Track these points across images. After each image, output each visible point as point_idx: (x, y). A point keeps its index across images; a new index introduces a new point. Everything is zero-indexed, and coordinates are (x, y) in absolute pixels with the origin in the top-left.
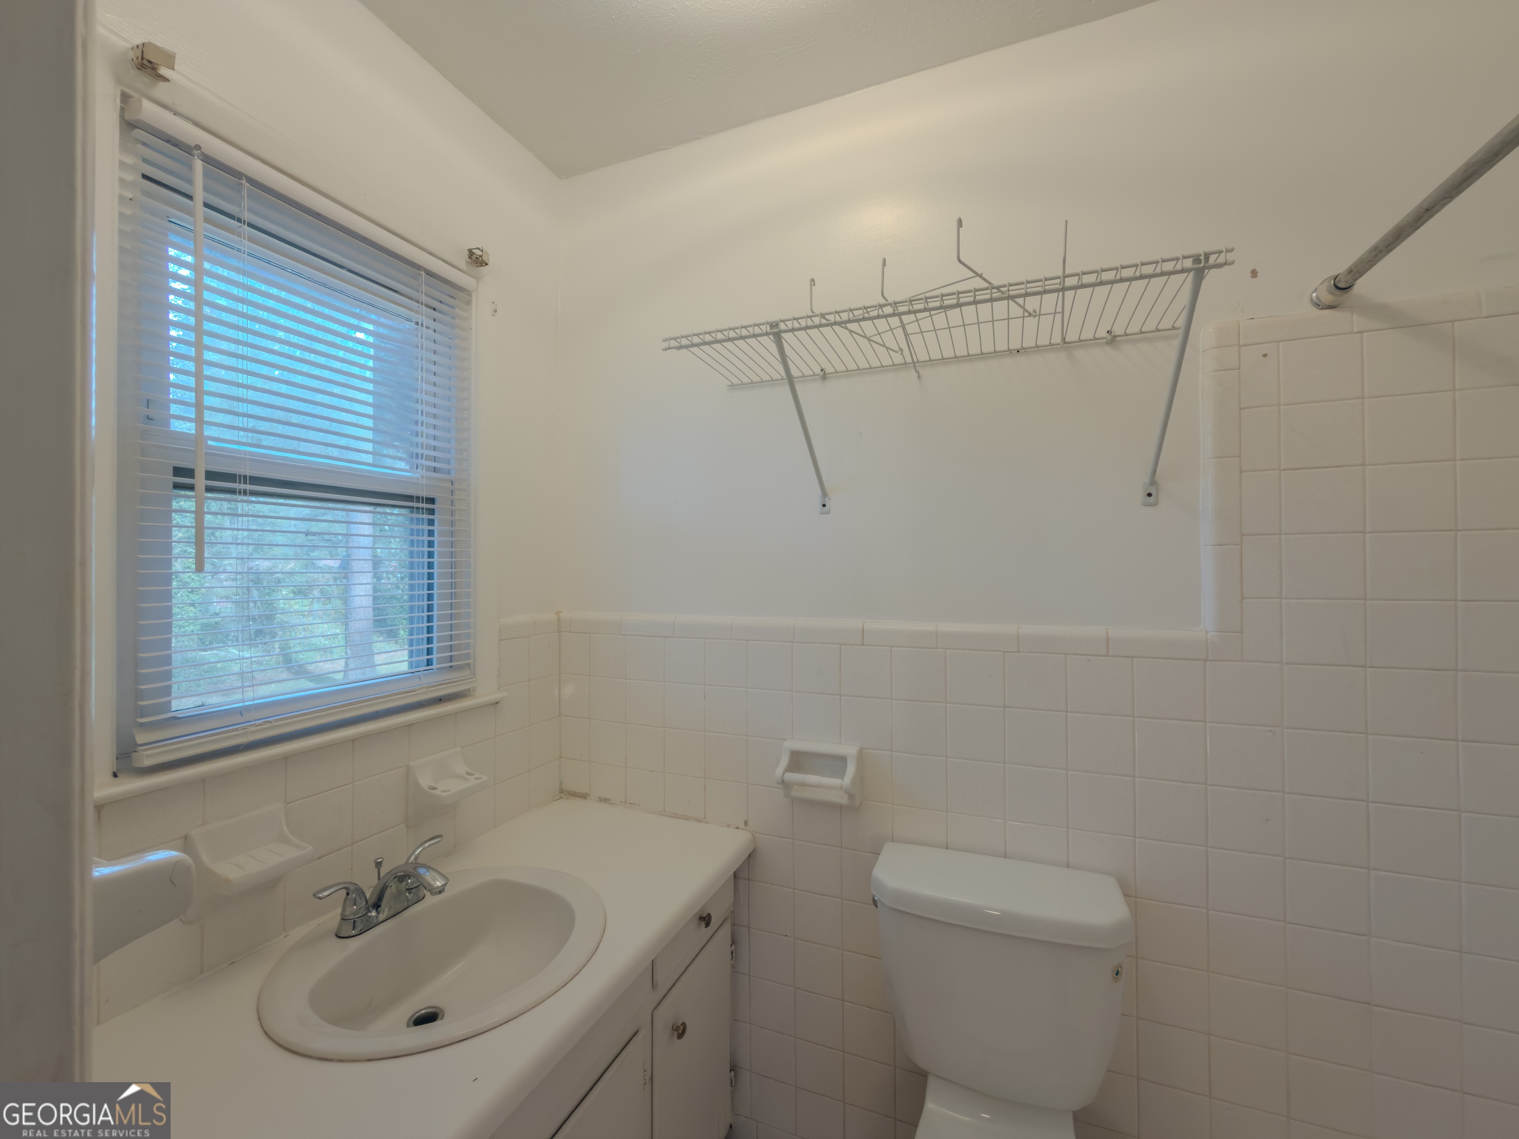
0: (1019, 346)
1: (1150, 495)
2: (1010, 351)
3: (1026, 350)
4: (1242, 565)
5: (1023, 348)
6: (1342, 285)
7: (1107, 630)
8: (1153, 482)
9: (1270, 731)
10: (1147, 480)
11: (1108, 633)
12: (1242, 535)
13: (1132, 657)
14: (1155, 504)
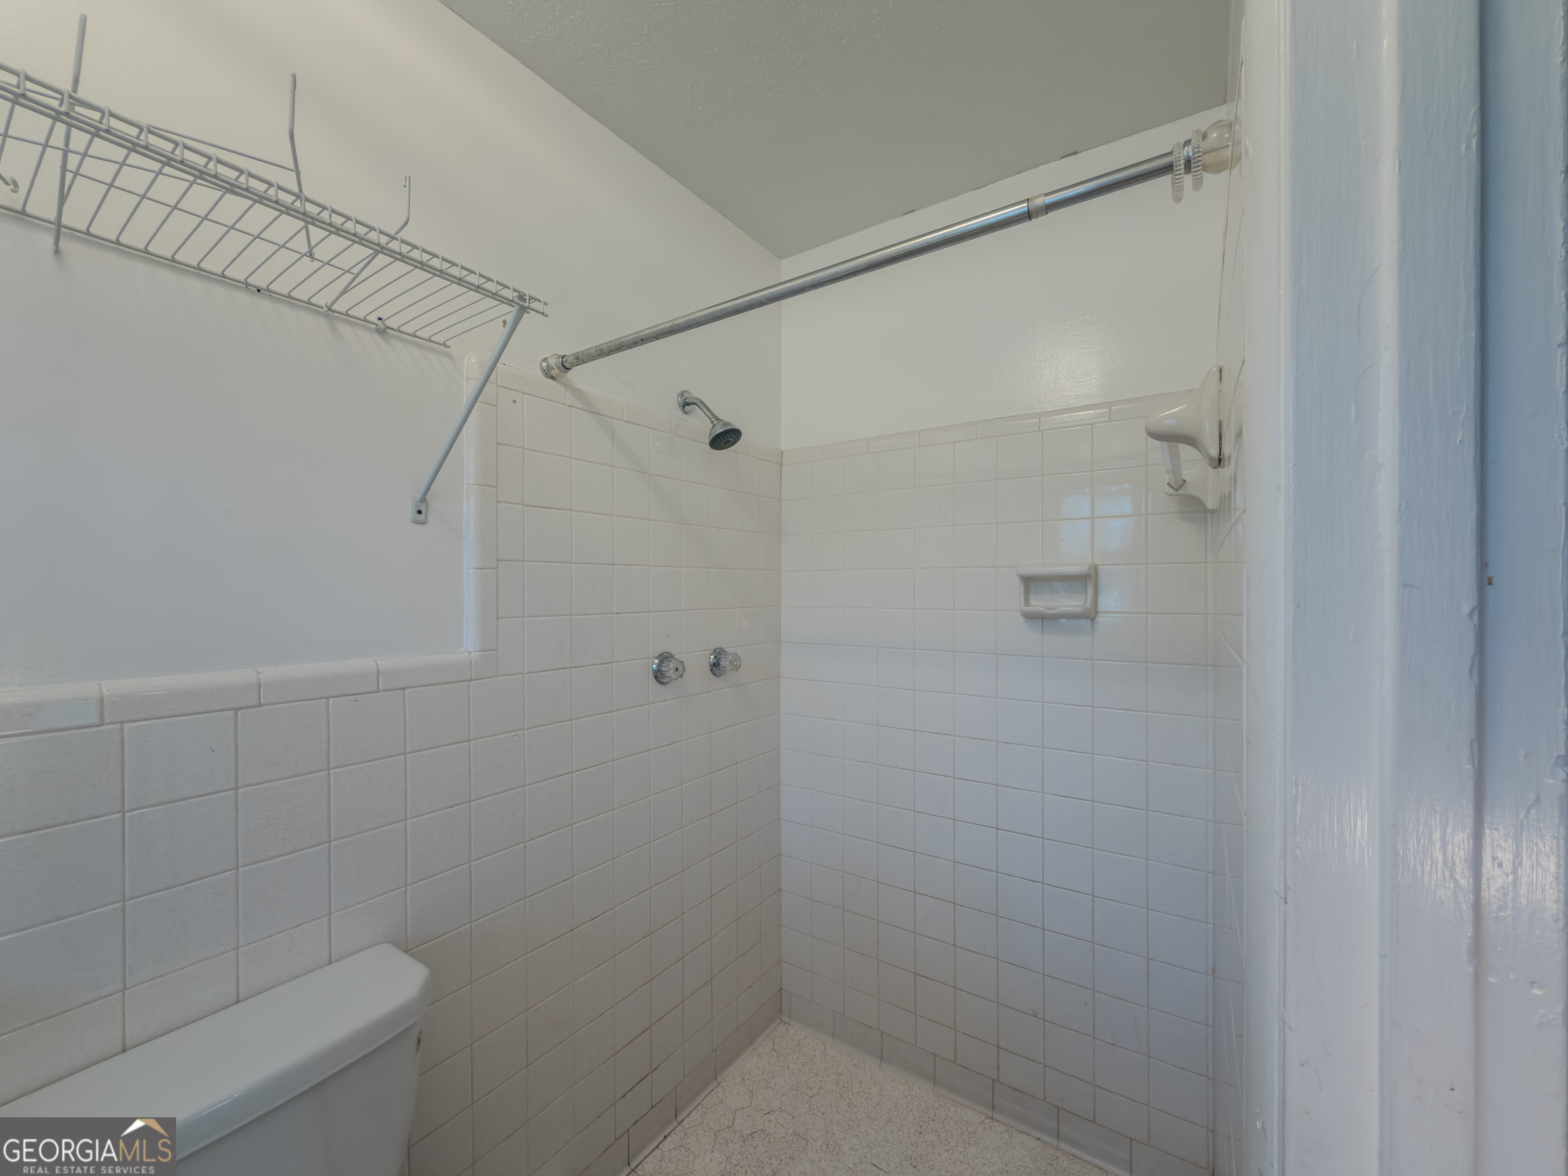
0: (263, 284)
1: (420, 512)
2: (247, 284)
3: (272, 294)
4: (497, 587)
5: (268, 290)
6: (566, 364)
7: (376, 661)
8: (423, 500)
9: (516, 735)
10: (419, 496)
11: (377, 665)
12: (498, 560)
13: (404, 689)
14: (424, 523)
